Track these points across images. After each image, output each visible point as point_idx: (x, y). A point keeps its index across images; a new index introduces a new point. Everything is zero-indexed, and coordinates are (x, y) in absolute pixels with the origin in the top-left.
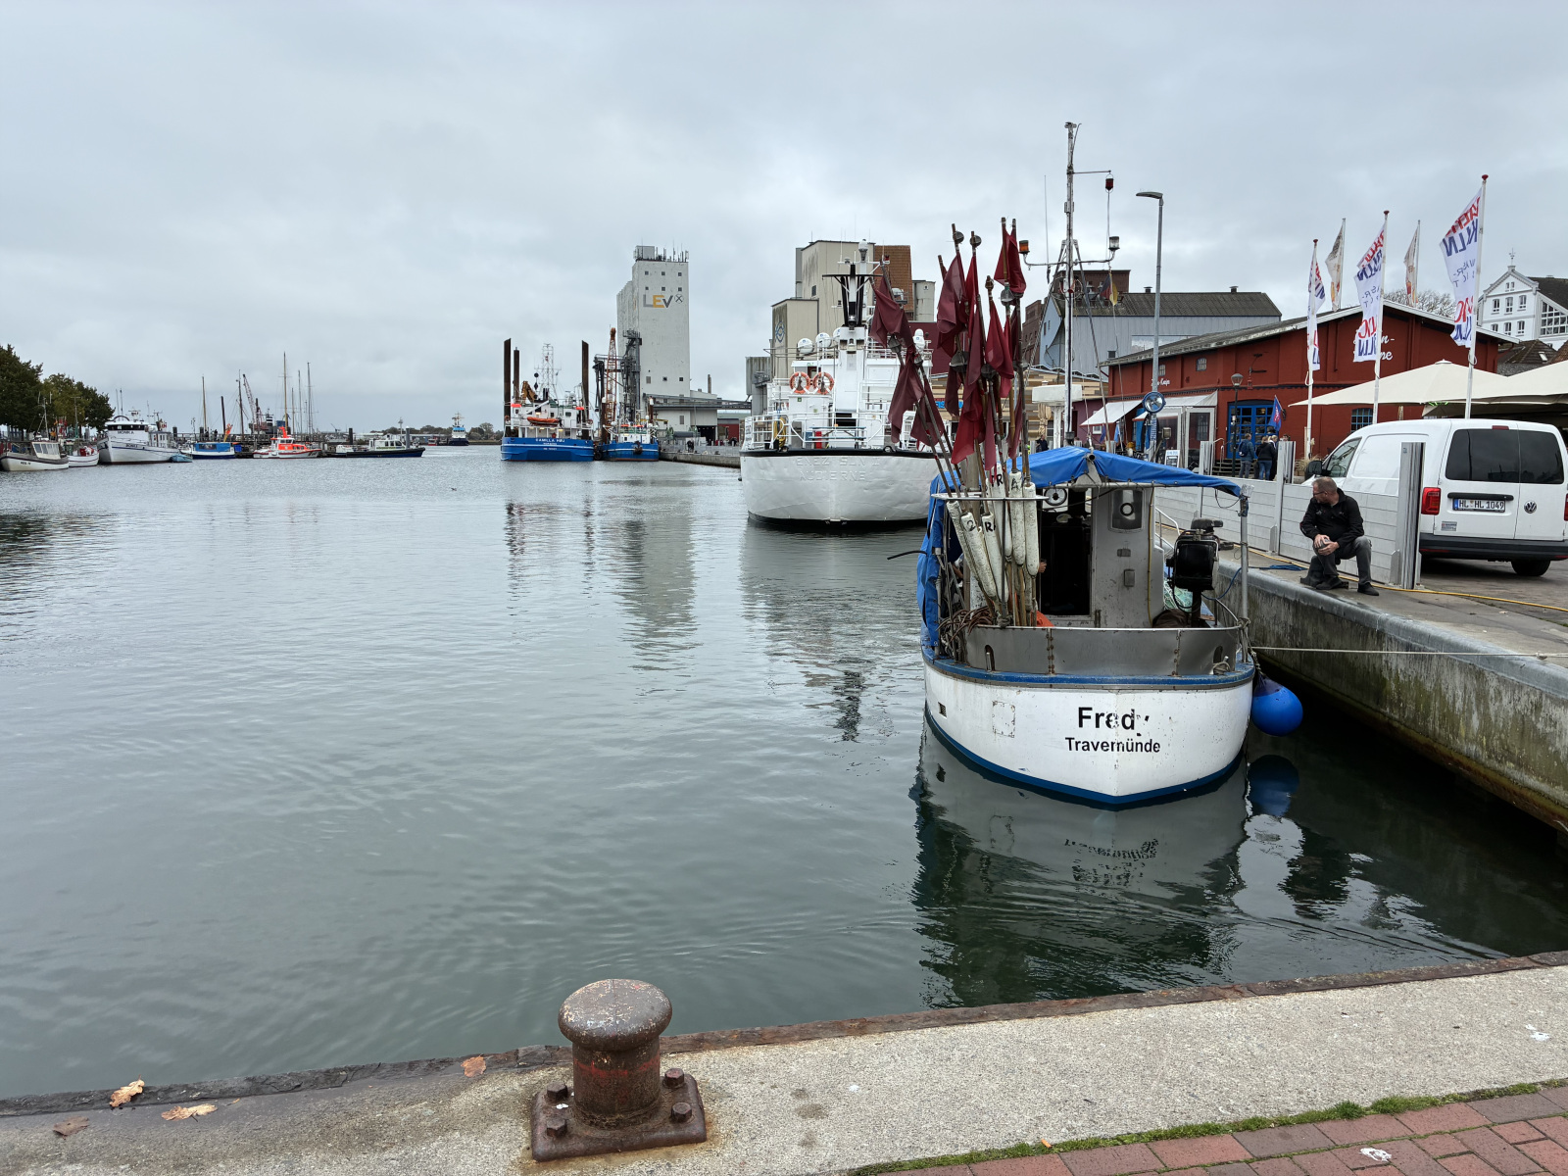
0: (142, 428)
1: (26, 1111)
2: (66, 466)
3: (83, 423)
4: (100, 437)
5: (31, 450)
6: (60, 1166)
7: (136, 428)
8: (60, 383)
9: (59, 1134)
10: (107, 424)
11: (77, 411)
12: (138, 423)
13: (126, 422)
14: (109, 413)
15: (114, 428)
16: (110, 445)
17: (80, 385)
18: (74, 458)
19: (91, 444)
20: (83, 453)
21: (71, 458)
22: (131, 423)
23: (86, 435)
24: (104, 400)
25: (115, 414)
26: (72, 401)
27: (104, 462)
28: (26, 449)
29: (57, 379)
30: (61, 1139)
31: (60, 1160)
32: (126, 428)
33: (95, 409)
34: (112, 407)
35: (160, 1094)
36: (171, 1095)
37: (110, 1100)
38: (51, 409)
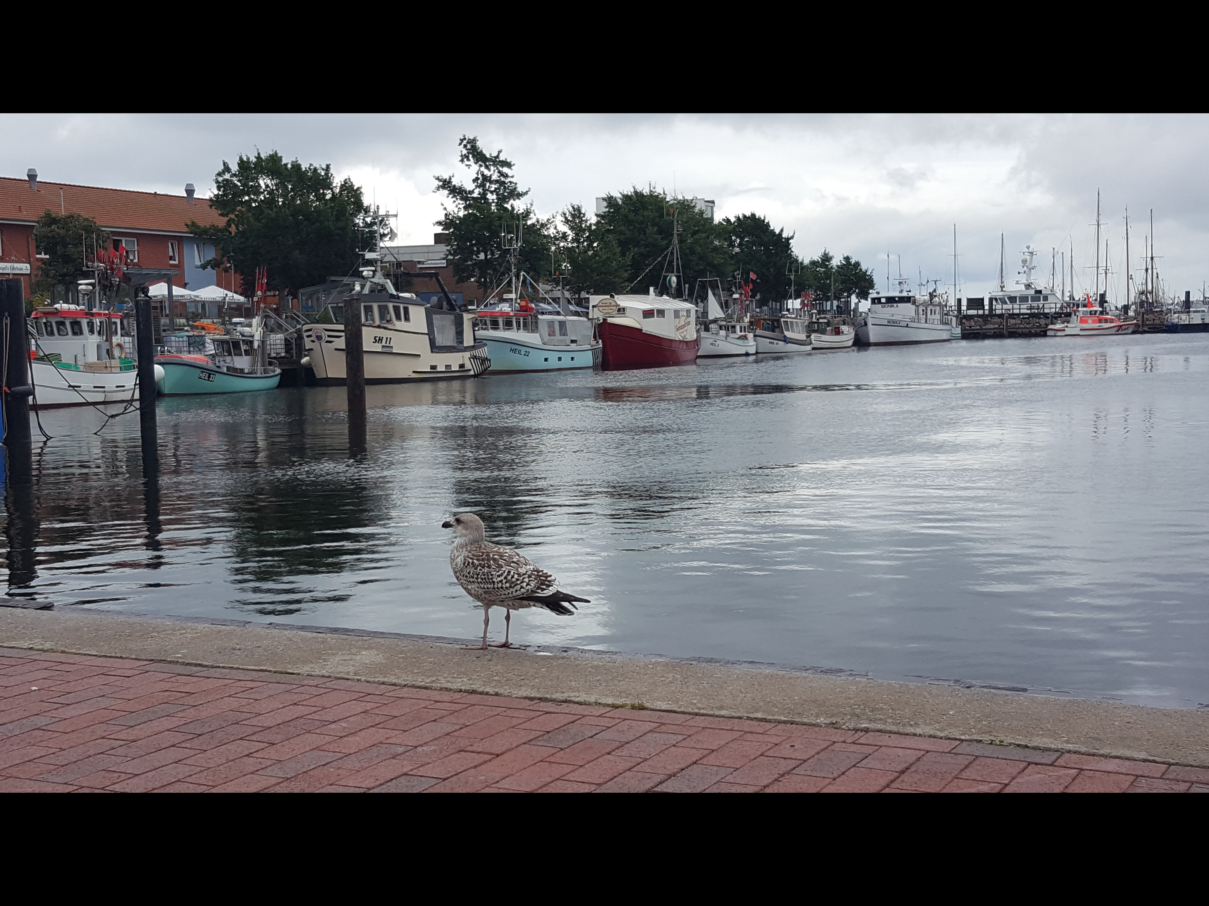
0: (907, 300)
2: (813, 347)
7: (901, 300)
12: (905, 294)
13: (890, 294)
14: (871, 283)
15: (877, 300)
16: (869, 322)
18: (825, 338)
20: (835, 332)
22: (897, 294)
27: (861, 342)
32: (890, 300)
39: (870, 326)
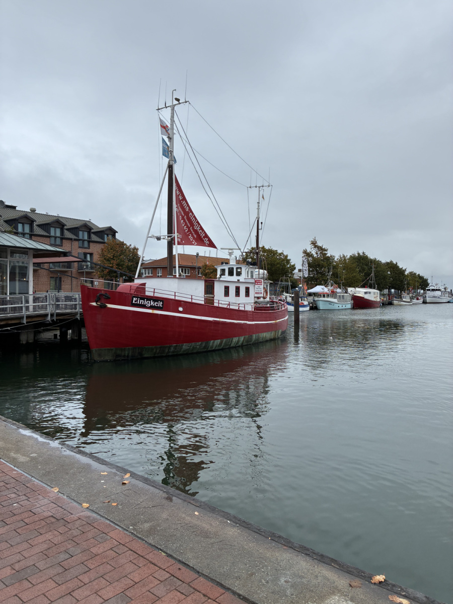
0: (439, 290)
1: (342, 569)
2: (411, 303)
3: (418, 288)
4: (424, 293)
5: (401, 298)
6: (347, 600)
7: (437, 290)
8: (412, 274)
9: (351, 586)
10: (427, 288)
11: (417, 284)
12: (438, 288)
13: (433, 288)
14: (427, 285)
15: (429, 290)
16: (427, 296)
17: (419, 275)
18: (415, 301)
19: (421, 296)
20: (418, 299)
21: (414, 301)
22: (435, 288)
23: (420, 293)
24: (426, 280)
25: (430, 285)
26: (415, 280)
27: (425, 302)
28: (400, 297)
29: (411, 273)
30: (350, 588)
31: (348, 598)
32: (433, 290)
33: (423, 283)
34: (429, 282)
35: (390, 586)
36: (394, 588)
37: (371, 579)
38: (408, 284)
39: (427, 298)
